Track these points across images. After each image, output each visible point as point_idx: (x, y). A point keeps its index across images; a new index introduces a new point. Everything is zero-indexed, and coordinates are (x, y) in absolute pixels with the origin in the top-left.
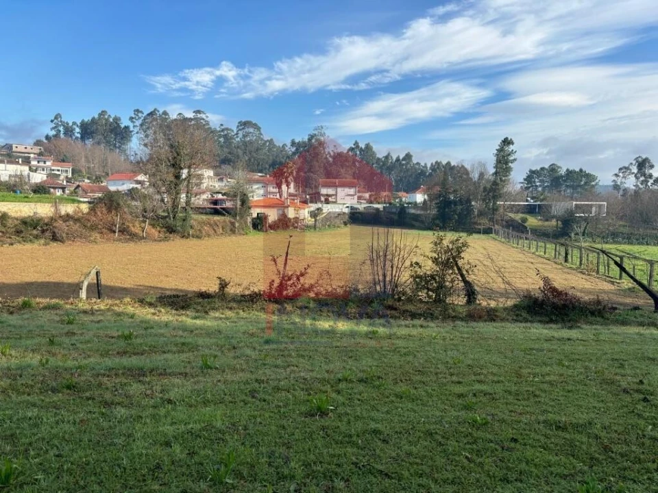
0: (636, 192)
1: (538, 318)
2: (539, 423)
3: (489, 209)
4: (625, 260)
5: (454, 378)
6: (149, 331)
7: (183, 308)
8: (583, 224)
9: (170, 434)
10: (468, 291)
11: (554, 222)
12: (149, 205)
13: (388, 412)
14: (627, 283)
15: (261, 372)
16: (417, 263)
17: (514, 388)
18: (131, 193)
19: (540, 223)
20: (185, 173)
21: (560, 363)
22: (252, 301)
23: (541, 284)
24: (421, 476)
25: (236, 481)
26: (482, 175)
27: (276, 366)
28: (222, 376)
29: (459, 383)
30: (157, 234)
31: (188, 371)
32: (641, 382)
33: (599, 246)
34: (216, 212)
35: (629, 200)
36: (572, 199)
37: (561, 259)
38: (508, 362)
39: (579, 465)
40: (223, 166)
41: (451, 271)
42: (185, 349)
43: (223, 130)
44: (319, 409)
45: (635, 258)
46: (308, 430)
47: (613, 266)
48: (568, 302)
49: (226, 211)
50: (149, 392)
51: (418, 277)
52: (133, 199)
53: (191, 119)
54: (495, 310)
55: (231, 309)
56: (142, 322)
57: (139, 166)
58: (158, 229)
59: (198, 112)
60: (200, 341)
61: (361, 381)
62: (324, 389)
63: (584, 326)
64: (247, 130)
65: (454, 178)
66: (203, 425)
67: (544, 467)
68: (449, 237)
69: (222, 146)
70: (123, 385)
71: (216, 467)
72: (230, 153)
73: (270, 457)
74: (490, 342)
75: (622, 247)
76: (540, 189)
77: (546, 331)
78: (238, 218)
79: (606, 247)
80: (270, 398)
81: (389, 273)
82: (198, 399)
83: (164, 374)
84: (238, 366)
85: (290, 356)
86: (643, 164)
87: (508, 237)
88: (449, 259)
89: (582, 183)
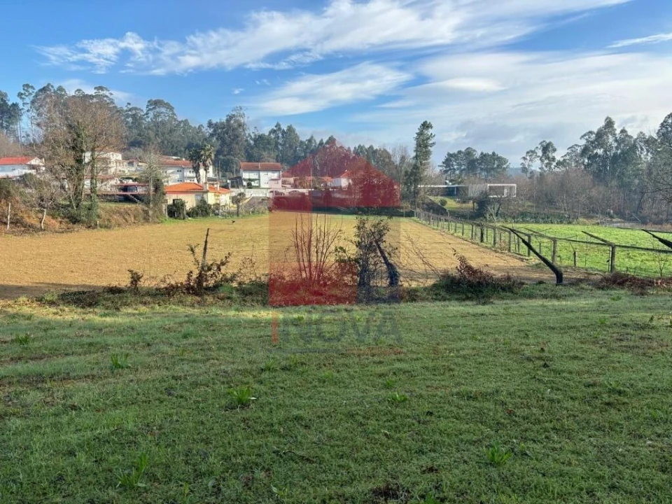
0: (541, 174)
1: (456, 296)
2: (452, 395)
3: (410, 192)
4: (532, 238)
5: (376, 359)
6: (49, 332)
7: (90, 305)
8: (497, 206)
9: (74, 442)
10: (390, 273)
11: (470, 204)
12: (46, 193)
13: (310, 398)
14: (534, 260)
15: (177, 368)
16: (341, 248)
17: (431, 364)
18: (24, 180)
19: (458, 205)
20: (87, 156)
21: (473, 338)
22: (169, 294)
23: (458, 263)
24: (342, 457)
25: (149, 484)
26: (403, 158)
27: (195, 361)
28: (135, 375)
29: (380, 362)
30: (58, 225)
31: (95, 372)
32: (542, 350)
33: (510, 226)
34: (127, 199)
35: (535, 182)
36: (486, 181)
37: (478, 240)
38: (426, 339)
39: (487, 431)
40: (132, 149)
41: (373, 255)
42: (93, 349)
43: (130, 110)
44: (240, 401)
45: (541, 236)
46: (228, 423)
47: (522, 244)
48: (482, 280)
49: (138, 198)
50: (49, 399)
51: (343, 261)
52: (26, 186)
53: (91, 97)
54: (415, 290)
55: (145, 304)
56: (40, 323)
57: (32, 149)
58: (60, 219)
59: (101, 88)
60: (110, 340)
61: (284, 369)
62: (245, 380)
63: (496, 302)
64: (158, 110)
65: (377, 162)
66: (112, 429)
67: (456, 435)
68: (372, 220)
69: (130, 127)
70: (17, 395)
71: (126, 472)
72: (139, 135)
73: (187, 455)
74: (411, 321)
75: (530, 226)
76: (457, 172)
77: (462, 308)
78: (151, 205)
79: (516, 226)
80: (188, 393)
81: (314, 259)
82: (108, 402)
83: (67, 378)
84: (152, 364)
85: (210, 349)
86: (547, 148)
87: (428, 219)
88: (371, 243)
89: (495, 166)
